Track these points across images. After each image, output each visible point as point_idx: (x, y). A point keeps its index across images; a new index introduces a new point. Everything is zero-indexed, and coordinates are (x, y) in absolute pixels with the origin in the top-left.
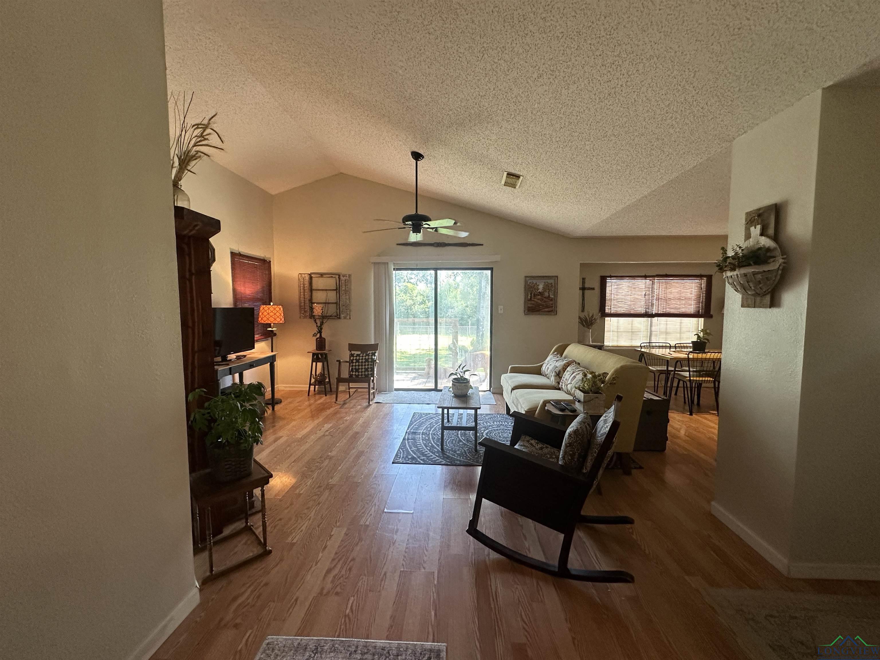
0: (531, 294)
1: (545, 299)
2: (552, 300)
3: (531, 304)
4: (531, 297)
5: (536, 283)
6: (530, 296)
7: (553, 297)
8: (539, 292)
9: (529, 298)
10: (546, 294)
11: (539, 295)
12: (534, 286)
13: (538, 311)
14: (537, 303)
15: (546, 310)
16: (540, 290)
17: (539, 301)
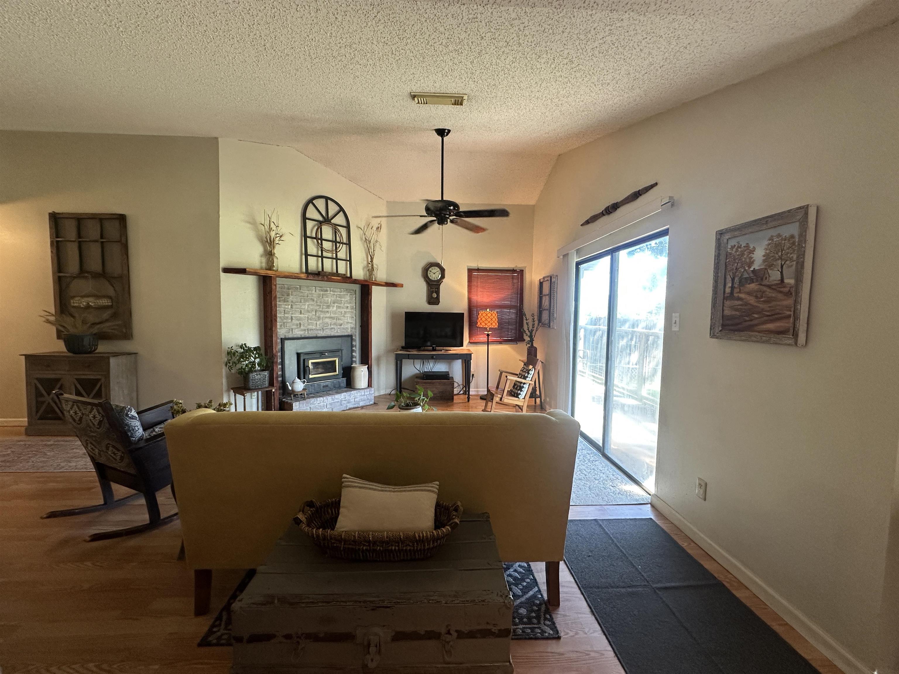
0: (733, 280)
1: (769, 293)
2: (789, 294)
3: (732, 308)
4: (732, 288)
5: (747, 246)
6: (729, 285)
7: (792, 281)
8: (754, 271)
9: (728, 290)
10: (775, 275)
11: (752, 281)
12: (742, 254)
13: (750, 328)
14: (746, 304)
15: (771, 326)
16: (756, 266)
17: (752, 300)
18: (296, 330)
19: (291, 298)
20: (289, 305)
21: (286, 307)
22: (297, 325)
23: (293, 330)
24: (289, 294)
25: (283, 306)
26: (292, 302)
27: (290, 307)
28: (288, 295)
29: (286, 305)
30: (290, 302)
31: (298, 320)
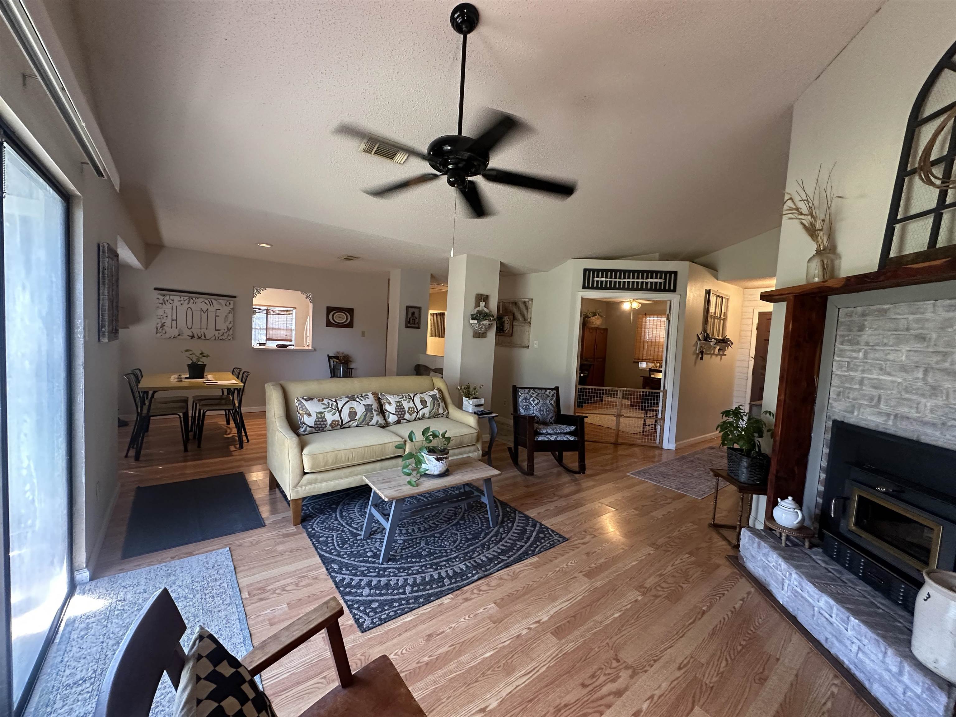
18: (868, 410)
19: (867, 336)
20: (859, 351)
21: (854, 355)
22: (871, 399)
23: (862, 410)
24: (864, 325)
25: (848, 353)
26: (867, 344)
27: (861, 355)
28: (861, 328)
29: (854, 351)
30: (863, 343)
31: (876, 388)
